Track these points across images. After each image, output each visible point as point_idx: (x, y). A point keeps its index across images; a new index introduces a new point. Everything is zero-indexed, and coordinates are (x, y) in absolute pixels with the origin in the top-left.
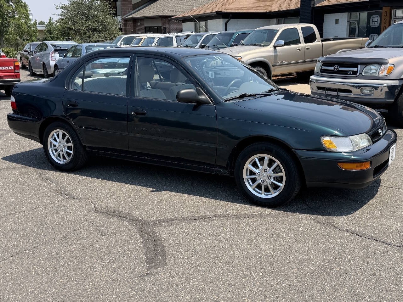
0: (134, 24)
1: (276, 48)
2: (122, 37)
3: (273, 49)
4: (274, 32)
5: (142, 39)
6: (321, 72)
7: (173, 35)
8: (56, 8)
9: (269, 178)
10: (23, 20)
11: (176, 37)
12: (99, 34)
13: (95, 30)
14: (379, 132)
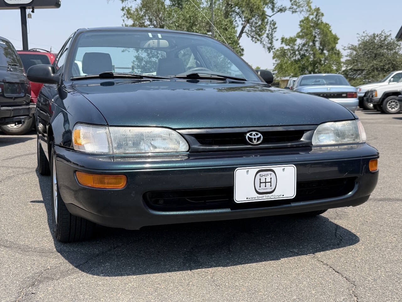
2: (393, 73)
8: (344, 49)
14: (247, 138)
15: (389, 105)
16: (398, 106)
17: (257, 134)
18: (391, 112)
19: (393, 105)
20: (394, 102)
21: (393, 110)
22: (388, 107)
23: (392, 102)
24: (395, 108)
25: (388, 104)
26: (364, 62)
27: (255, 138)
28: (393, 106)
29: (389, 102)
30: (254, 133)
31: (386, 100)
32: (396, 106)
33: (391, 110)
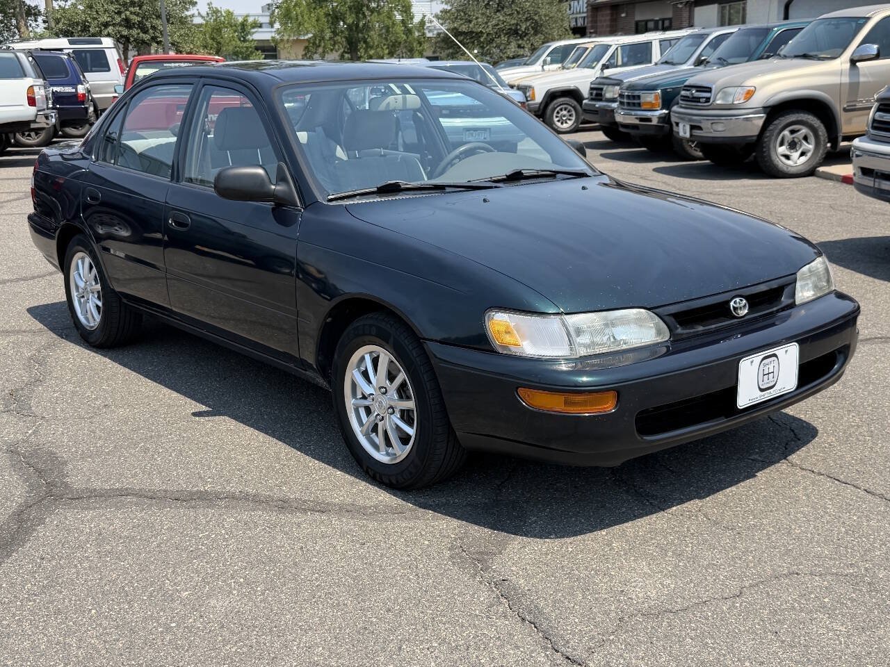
0: (612, 15)
1: (858, 64)
2: (550, 46)
3: (848, 65)
4: (861, 21)
5: (587, 48)
6: (874, 128)
7: (654, 37)
9: (390, 410)
10: (399, 17)
11: (660, 41)
12: (520, 42)
13: (514, 32)
14: (732, 308)
15: (557, 117)
16: (574, 118)
17: (741, 300)
18: (561, 130)
19: (564, 116)
20: (565, 109)
21: (565, 126)
22: (556, 120)
23: (561, 110)
24: (568, 121)
25: (555, 114)
26: (480, 16)
27: (740, 307)
28: (564, 119)
29: (556, 111)
30: (738, 300)
31: (551, 107)
32: (571, 118)
33: (562, 126)
